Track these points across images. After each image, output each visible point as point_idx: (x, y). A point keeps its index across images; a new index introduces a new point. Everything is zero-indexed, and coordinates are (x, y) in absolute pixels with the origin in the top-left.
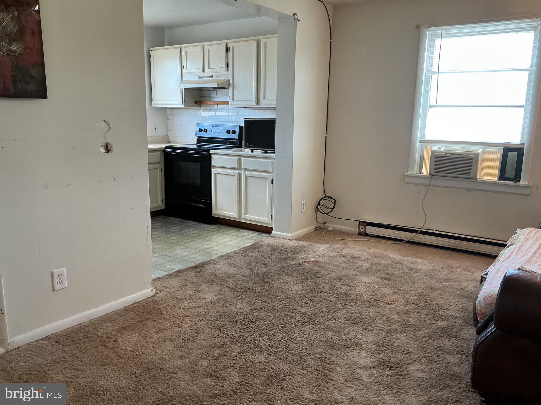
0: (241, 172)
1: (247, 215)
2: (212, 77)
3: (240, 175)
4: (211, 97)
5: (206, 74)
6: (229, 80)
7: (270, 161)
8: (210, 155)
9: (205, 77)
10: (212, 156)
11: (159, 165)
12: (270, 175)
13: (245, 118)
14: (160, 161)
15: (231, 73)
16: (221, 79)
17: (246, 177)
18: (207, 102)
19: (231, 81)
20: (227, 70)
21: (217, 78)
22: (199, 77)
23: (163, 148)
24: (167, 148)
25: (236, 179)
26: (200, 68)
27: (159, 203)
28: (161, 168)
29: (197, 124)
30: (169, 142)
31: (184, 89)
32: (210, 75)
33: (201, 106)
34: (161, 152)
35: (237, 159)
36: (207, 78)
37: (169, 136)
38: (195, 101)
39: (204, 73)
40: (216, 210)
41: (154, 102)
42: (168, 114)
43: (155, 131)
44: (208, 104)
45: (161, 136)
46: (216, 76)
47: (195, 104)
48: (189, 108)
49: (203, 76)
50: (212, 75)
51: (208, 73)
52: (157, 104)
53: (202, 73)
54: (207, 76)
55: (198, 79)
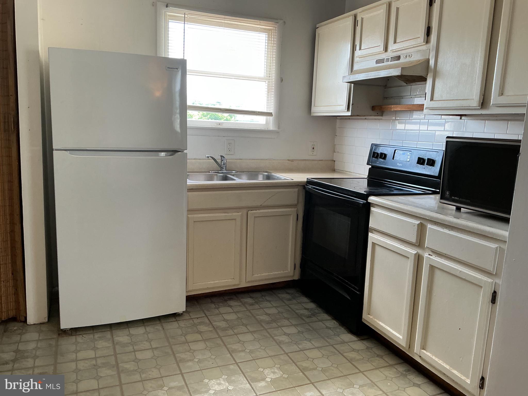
0: (423, 255)
1: (425, 352)
2: (398, 58)
3: (419, 259)
4: (402, 97)
5: (390, 54)
6: (428, 61)
7: (493, 245)
8: (368, 206)
9: (388, 60)
10: (372, 209)
11: (293, 209)
12: (490, 280)
13: (448, 137)
14: (296, 202)
15: (433, 46)
16: (414, 59)
17: (432, 268)
18: (390, 106)
19: (432, 63)
20: (427, 41)
21: (408, 59)
22: (378, 62)
23: (305, 181)
24: (309, 182)
25: (409, 265)
26: (380, 46)
27: (288, 270)
28: (298, 215)
29: (372, 144)
30: (333, 170)
31: (353, 84)
32: (396, 56)
33: (384, 114)
34: (298, 189)
35: (418, 224)
36: (391, 61)
37: (335, 161)
38: (372, 105)
39: (387, 53)
40: (369, 314)
41: (313, 109)
42: (337, 127)
43: (313, 153)
44: (392, 110)
45: (322, 160)
46: (405, 56)
47: (373, 111)
48: (365, 117)
49: (384, 59)
50: (399, 55)
51: (393, 52)
52: (317, 112)
53: (382, 54)
54: (390, 57)
55: (376, 64)
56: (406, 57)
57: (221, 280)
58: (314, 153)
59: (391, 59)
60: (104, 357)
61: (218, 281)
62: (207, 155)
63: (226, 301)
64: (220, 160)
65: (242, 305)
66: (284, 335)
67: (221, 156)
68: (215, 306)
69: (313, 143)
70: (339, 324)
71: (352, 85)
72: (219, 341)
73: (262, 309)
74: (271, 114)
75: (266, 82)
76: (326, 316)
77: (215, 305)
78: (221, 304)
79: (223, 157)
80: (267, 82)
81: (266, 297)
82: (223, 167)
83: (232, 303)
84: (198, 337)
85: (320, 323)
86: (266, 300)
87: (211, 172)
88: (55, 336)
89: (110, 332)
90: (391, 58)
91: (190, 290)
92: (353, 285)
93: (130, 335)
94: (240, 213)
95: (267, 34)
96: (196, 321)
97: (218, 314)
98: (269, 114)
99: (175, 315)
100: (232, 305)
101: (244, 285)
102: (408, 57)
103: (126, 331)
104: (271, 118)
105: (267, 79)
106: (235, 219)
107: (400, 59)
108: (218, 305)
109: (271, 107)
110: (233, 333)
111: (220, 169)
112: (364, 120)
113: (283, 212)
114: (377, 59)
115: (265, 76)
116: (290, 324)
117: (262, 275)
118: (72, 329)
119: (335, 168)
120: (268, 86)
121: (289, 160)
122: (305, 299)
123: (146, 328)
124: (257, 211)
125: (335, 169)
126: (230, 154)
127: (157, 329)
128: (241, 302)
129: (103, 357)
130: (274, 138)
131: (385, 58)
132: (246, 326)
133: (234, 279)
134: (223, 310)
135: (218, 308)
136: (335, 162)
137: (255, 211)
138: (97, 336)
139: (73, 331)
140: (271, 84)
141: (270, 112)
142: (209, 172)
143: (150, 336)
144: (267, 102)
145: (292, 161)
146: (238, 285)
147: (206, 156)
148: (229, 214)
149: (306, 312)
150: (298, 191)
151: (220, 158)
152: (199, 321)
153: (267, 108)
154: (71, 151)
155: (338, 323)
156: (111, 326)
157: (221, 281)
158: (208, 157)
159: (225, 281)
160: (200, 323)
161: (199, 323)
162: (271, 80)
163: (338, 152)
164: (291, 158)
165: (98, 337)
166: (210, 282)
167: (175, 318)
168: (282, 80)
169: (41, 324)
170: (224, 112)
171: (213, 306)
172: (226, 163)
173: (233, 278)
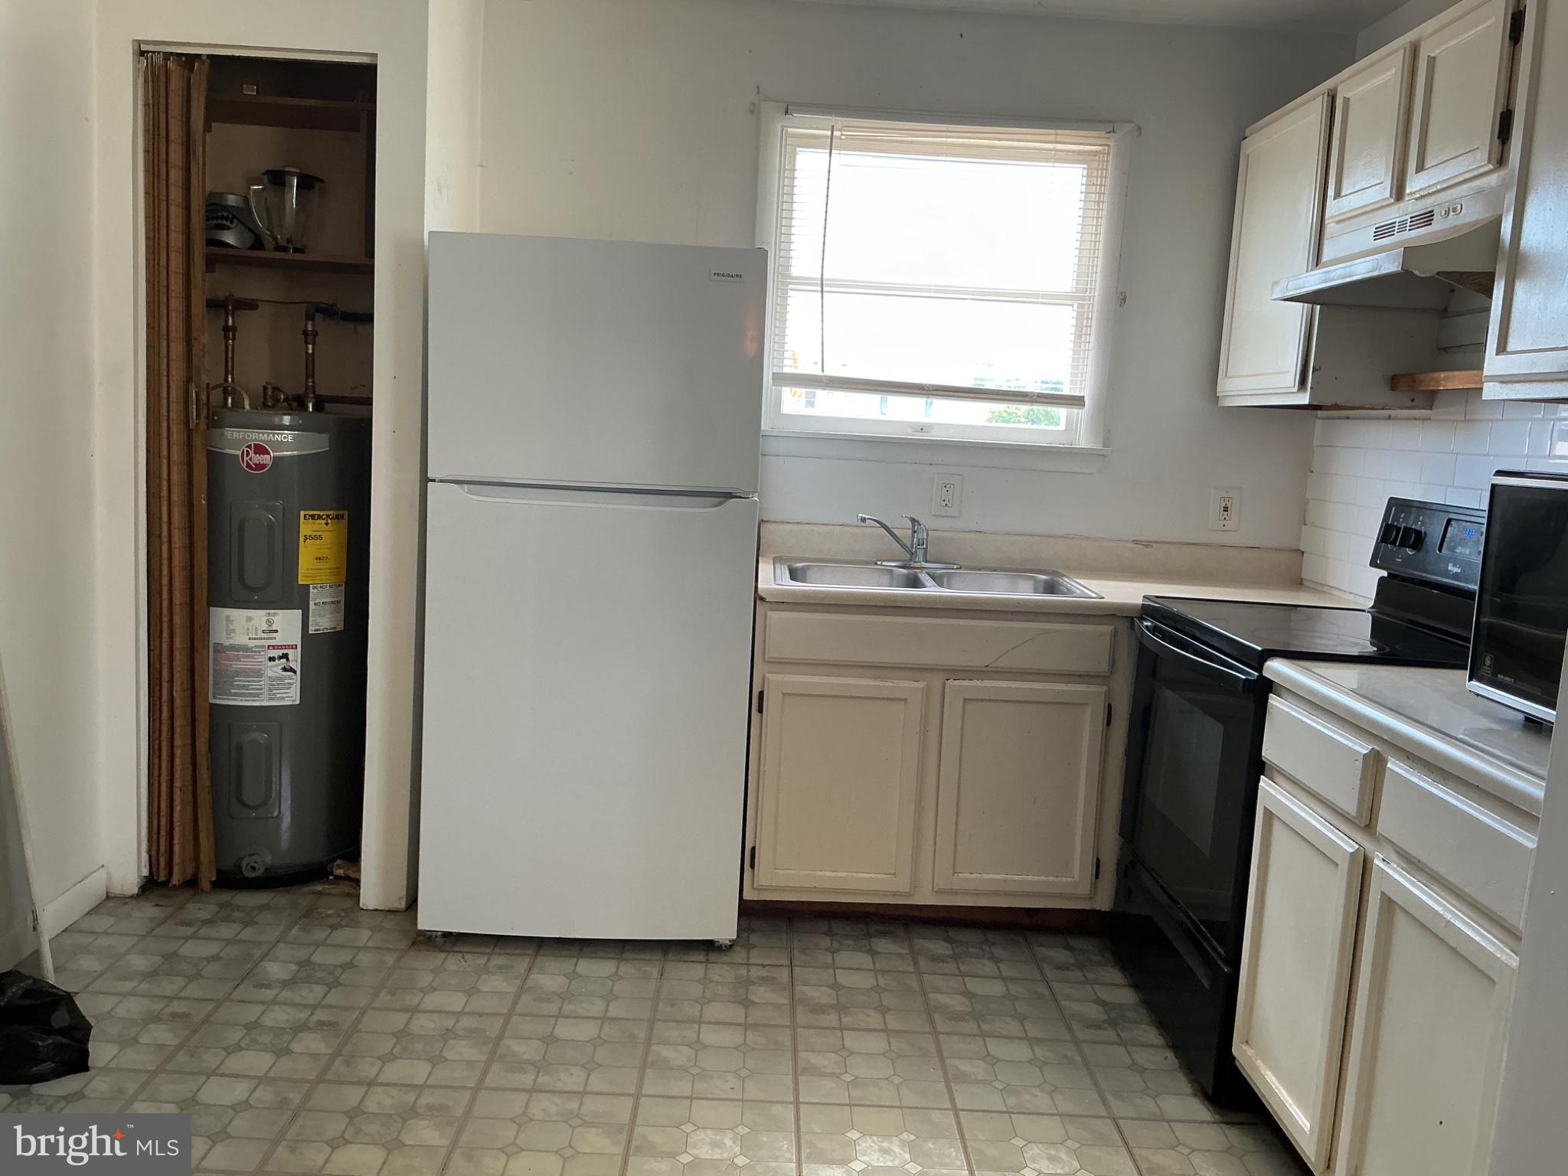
0: (1374, 860)
2: (1428, 218)
3: (1365, 873)
5: (1409, 207)
6: (1497, 224)
7: (1531, 841)
9: (1402, 226)
10: (1274, 700)
11: (1093, 688)
12: (1515, 961)
13: (1495, 473)
14: (1104, 667)
15: (1513, 173)
16: (1467, 220)
17: (1388, 904)
19: (1507, 227)
20: (1502, 158)
21: (1453, 221)
22: (1379, 233)
23: (1136, 605)
24: (1148, 609)
26: (1382, 183)
27: (1073, 877)
28: (1110, 706)
29: (1391, 498)
30: (1298, 583)
31: (1318, 307)
32: (1422, 212)
33: (1436, 403)
34: (1113, 627)
35: (1364, 755)
36: (1410, 230)
37: (1303, 552)
38: (1393, 374)
39: (1402, 205)
40: (1247, 1042)
41: (1225, 386)
42: (1315, 445)
43: (1224, 522)
44: (1442, 388)
45: (1258, 548)
46: (1444, 212)
47: (1393, 390)
48: (1387, 412)
49: (1395, 223)
50: (1430, 209)
51: (1417, 199)
52: (1236, 393)
53: (1388, 210)
54: (1408, 217)
55: (1375, 240)
56: (1447, 213)
57: (856, 872)
58: (1229, 525)
59: (1411, 222)
60: (481, 1015)
61: (846, 874)
62: (860, 515)
63: (869, 935)
64: (911, 531)
65: (909, 954)
66: (982, 1060)
67: (913, 521)
68: (832, 943)
69: (1227, 492)
70: (1179, 1063)
71: (1316, 308)
72: (785, 1037)
73: (962, 976)
74: (1079, 400)
75: (1073, 305)
76: (1152, 1035)
77: (832, 940)
78: (850, 942)
79: (917, 521)
80: (1076, 306)
81: (992, 948)
82: (916, 552)
83: (883, 945)
84: (736, 1013)
85: (1121, 1050)
86: (989, 956)
87: (879, 563)
88: (402, 946)
89: (531, 959)
90: (1411, 218)
91: (762, 886)
92: (1215, 943)
93: (572, 976)
94: (921, 685)
95: (1086, 166)
96: (755, 972)
97: (825, 967)
98: (1076, 401)
99: (708, 947)
100: (880, 950)
101: (925, 897)
102: (1451, 213)
103: (567, 965)
104: (1082, 414)
105: (1073, 298)
106: (905, 700)
107: (1432, 220)
108: (841, 944)
109: (1084, 378)
110: (836, 1024)
111: (908, 557)
112: (1384, 422)
113: (1059, 692)
114: (1377, 226)
115: (1074, 290)
116: (1022, 1034)
117: (986, 876)
118: (447, 935)
119: (1303, 577)
120: (1079, 317)
121: (1136, 542)
122: (1114, 975)
123: (620, 965)
124: (974, 683)
125: (1302, 579)
126: (948, 514)
127: (645, 971)
128: (911, 946)
129: (478, 1015)
130: (1092, 474)
131: (1398, 220)
132: (886, 1012)
133: (894, 874)
134: (849, 957)
135: (833, 952)
136: (1305, 554)
137: (966, 683)
138: (497, 961)
139: (448, 941)
140: (1088, 312)
141: (1080, 395)
142: (876, 564)
143: (620, 987)
144: (1072, 365)
145: (1148, 544)
146: (908, 895)
147: (857, 516)
148: (887, 684)
149: (1094, 1012)
150: (1115, 633)
151: (911, 526)
152: (764, 973)
153: (1073, 382)
154: (472, 486)
155: (1176, 1061)
156: (539, 944)
157: (854, 874)
158: (863, 520)
159: (868, 875)
160: (764, 981)
161: (762, 978)
162: (1089, 301)
163: (1313, 525)
164: (1144, 537)
165: (496, 966)
166: (824, 873)
167: (707, 955)
168: (1123, 300)
169: (389, 911)
170: (932, 395)
171: (826, 942)
172: (927, 539)
173: (893, 872)
